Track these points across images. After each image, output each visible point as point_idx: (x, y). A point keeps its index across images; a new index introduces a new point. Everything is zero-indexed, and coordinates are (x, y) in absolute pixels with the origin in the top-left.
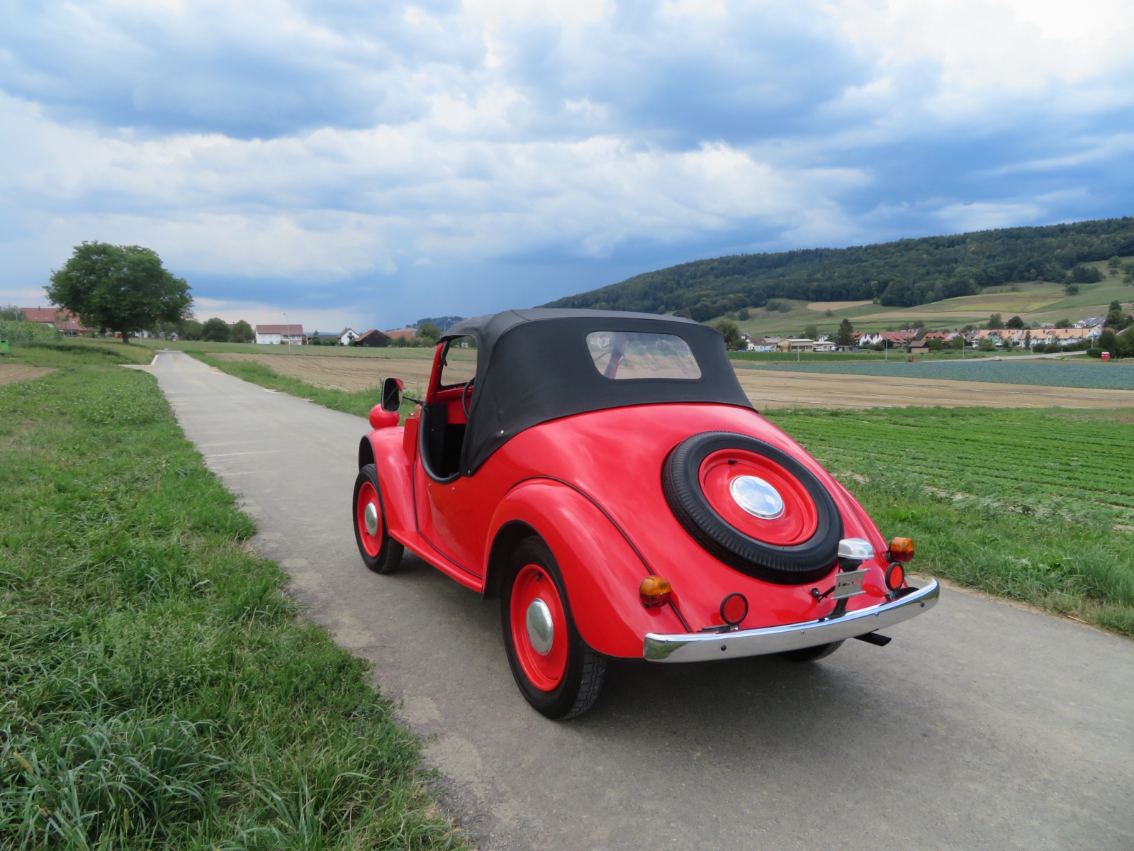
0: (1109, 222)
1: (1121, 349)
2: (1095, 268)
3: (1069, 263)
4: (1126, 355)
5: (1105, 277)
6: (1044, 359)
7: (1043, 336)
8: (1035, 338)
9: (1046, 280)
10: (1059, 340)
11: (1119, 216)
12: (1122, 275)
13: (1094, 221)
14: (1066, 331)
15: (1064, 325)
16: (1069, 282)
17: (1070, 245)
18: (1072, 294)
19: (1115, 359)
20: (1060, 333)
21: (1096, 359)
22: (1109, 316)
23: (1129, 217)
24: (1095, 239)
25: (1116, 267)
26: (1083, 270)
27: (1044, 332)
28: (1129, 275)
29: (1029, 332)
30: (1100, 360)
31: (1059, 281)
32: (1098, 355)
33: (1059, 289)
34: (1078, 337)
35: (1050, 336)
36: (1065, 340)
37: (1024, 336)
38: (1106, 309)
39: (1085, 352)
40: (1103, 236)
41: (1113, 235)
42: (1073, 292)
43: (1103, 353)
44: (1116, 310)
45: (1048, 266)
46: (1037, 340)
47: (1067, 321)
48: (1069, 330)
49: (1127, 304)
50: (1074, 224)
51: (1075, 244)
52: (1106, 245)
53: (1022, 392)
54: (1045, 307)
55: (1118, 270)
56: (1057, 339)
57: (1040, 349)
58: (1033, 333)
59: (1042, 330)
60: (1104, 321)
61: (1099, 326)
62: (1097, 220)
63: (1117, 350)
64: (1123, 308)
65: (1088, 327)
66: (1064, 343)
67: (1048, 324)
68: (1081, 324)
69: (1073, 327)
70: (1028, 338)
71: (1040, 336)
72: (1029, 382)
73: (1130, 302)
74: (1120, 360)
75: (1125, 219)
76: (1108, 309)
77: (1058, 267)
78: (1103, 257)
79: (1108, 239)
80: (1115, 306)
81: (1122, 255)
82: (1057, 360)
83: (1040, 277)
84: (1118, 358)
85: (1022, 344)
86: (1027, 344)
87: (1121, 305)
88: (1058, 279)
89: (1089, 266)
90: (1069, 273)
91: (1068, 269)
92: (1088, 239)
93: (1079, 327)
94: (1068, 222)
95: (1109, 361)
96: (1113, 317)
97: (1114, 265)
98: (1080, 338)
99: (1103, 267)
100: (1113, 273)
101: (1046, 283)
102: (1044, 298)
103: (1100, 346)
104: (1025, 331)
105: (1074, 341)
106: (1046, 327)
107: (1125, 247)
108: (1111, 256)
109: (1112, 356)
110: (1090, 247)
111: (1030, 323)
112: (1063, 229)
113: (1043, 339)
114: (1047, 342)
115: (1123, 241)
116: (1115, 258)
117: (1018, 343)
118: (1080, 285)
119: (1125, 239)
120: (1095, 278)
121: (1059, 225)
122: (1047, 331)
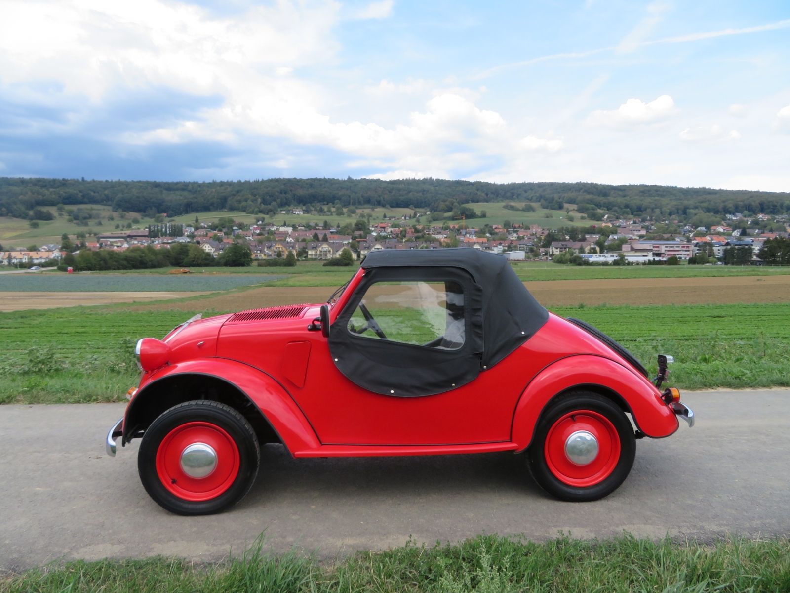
0: (54, 181)
1: (79, 265)
2: (48, 211)
3: (31, 206)
4: (82, 269)
5: (55, 217)
6: (29, 273)
7: (21, 257)
8: (15, 258)
9: (15, 216)
10: (33, 259)
11: (60, 177)
12: (66, 217)
13: (44, 179)
14: (37, 254)
15: (34, 249)
16: (31, 219)
17: (29, 193)
18: (35, 228)
19: (77, 272)
20: (32, 254)
21: (64, 273)
22: (63, 244)
23: (66, 179)
24: (46, 191)
25: (62, 211)
26: (40, 212)
27: (21, 254)
28: (71, 218)
29: (10, 254)
30: (67, 273)
31: (24, 218)
32: (65, 270)
33: (25, 224)
34: (45, 257)
35: (26, 257)
36: (37, 259)
37: (7, 256)
38: (59, 238)
39: (55, 268)
40: (51, 190)
41: (58, 189)
42: (35, 226)
43: (69, 268)
44: (66, 240)
45: (15, 207)
46: (17, 259)
47: (35, 246)
48: (39, 252)
49: (72, 236)
50: (30, 179)
51: (33, 193)
52: (54, 196)
53: (32, 297)
54: (17, 236)
55: (63, 213)
56: (31, 259)
57: (22, 266)
58: (14, 254)
59: (19, 253)
60: (60, 247)
61: (57, 250)
62: (46, 178)
63: (76, 266)
64: (70, 238)
65: (50, 250)
66: (36, 262)
67: (22, 248)
68: (44, 249)
69: (39, 251)
70: (10, 258)
71: (19, 256)
72: (31, 290)
73: (74, 234)
74: (80, 272)
75: (64, 180)
76: (60, 239)
77: (22, 208)
78: (53, 204)
79: (55, 191)
80: (65, 237)
81: (65, 203)
82: (38, 273)
83: (10, 214)
84: (78, 271)
85: (6, 262)
86: (9, 262)
87: (69, 236)
88: (23, 216)
89: (45, 209)
90: (31, 213)
91: (29, 210)
92: (41, 191)
93: (43, 250)
94: (26, 177)
95: (73, 274)
96: (66, 244)
97: (60, 209)
98: (47, 258)
99: (53, 210)
100: (61, 215)
101: (15, 219)
102: (15, 229)
103: (65, 264)
104: (7, 253)
105: (43, 261)
106: (21, 250)
107: (66, 199)
108: (58, 203)
109: (74, 270)
110: (43, 196)
111: (7, 247)
112: (23, 182)
113: (21, 259)
114: (24, 261)
115: (64, 194)
116: (61, 205)
117: (2, 262)
118: (40, 222)
119: (66, 193)
120: (48, 218)
121: (20, 178)
122: (23, 253)
